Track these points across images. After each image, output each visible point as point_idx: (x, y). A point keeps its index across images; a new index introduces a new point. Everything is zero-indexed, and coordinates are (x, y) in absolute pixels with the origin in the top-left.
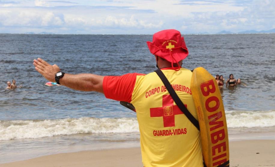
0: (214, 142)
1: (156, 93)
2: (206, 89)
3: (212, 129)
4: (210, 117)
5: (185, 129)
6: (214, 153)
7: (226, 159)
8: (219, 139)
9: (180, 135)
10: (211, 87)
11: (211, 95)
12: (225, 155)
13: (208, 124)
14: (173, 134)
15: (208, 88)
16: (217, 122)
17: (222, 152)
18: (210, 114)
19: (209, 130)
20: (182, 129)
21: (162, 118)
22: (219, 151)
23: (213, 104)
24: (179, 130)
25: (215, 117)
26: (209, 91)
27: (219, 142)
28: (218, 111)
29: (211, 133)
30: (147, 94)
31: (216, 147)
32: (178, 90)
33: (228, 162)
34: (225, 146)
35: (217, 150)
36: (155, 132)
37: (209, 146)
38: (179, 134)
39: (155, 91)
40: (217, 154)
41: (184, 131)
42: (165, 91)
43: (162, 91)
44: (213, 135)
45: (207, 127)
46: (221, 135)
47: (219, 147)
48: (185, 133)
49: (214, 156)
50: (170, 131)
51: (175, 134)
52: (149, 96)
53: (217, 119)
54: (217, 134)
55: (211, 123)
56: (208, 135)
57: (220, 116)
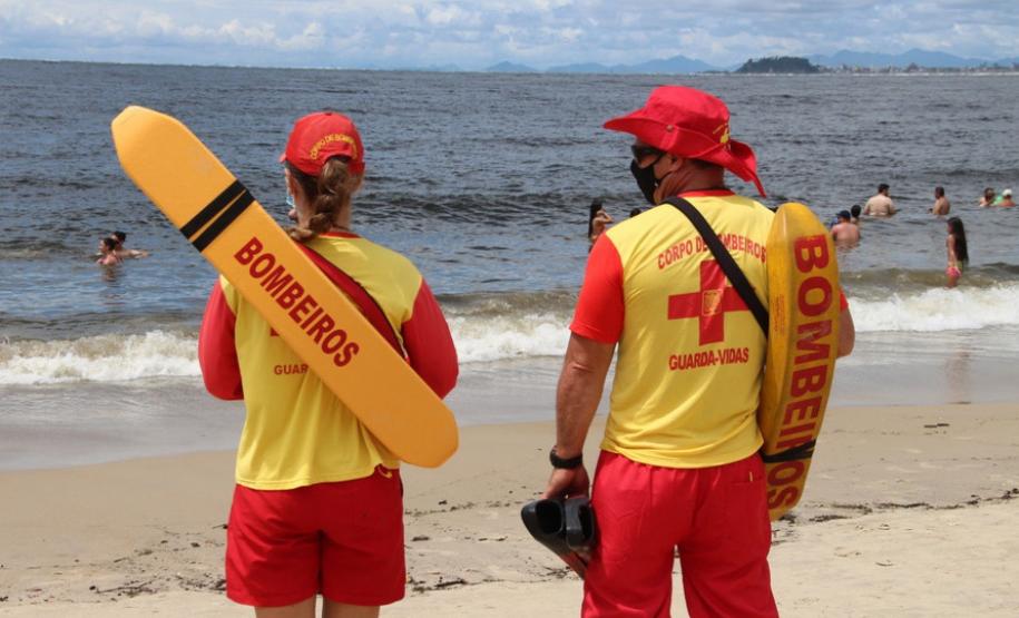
0: (796, 392)
1: (686, 257)
2: (805, 253)
3: (799, 360)
4: (802, 329)
5: (747, 349)
6: (788, 420)
7: (811, 436)
8: (810, 387)
9: (733, 365)
10: (818, 252)
11: (816, 272)
12: (811, 426)
13: (795, 347)
14: (718, 363)
15: (812, 253)
16: (816, 345)
17: (808, 420)
18: (804, 320)
19: (793, 361)
20: (739, 350)
21: (697, 319)
22: (802, 417)
23: (815, 296)
24: (732, 350)
25: (815, 332)
26: (813, 261)
27: (808, 396)
28: (825, 317)
29: (795, 368)
30: (663, 260)
31: (796, 406)
32: (734, 248)
33: (813, 443)
34: (817, 406)
35: (796, 413)
36: (674, 361)
37: (782, 399)
38: (731, 361)
39: (682, 251)
40: (795, 422)
41: (743, 356)
42: (705, 250)
43: (698, 250)
44: (798, 375)
45: (789, 353)
46: (815, 379)
47: (802, 406)
48: (746, 361)
49: (786, 427)
50: (711, 353)
51: (722, 362)
52: (669, 263)
53: (817, 336)
54: (808, 374)
55: (801, 345)
56: (786, 372)
57: (826, 330)
